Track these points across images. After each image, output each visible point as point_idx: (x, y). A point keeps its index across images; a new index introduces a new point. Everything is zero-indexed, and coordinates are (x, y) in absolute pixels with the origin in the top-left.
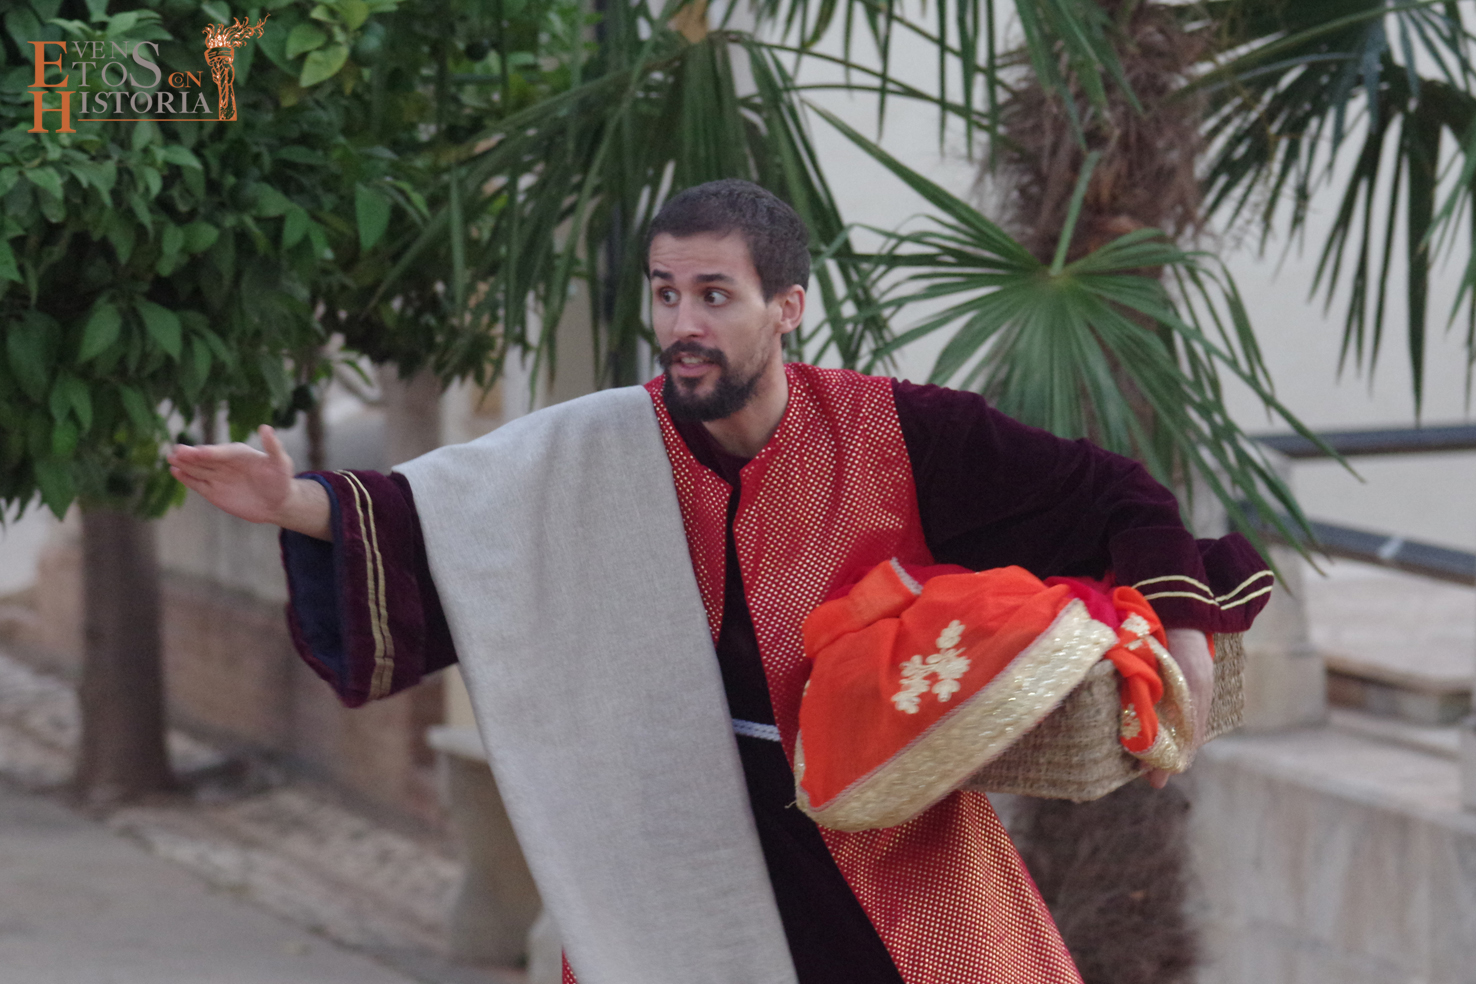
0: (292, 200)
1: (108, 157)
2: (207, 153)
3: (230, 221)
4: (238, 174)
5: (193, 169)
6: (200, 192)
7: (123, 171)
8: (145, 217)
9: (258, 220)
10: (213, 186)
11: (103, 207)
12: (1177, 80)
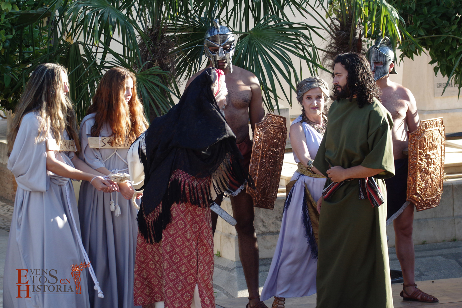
12: (170, 51)
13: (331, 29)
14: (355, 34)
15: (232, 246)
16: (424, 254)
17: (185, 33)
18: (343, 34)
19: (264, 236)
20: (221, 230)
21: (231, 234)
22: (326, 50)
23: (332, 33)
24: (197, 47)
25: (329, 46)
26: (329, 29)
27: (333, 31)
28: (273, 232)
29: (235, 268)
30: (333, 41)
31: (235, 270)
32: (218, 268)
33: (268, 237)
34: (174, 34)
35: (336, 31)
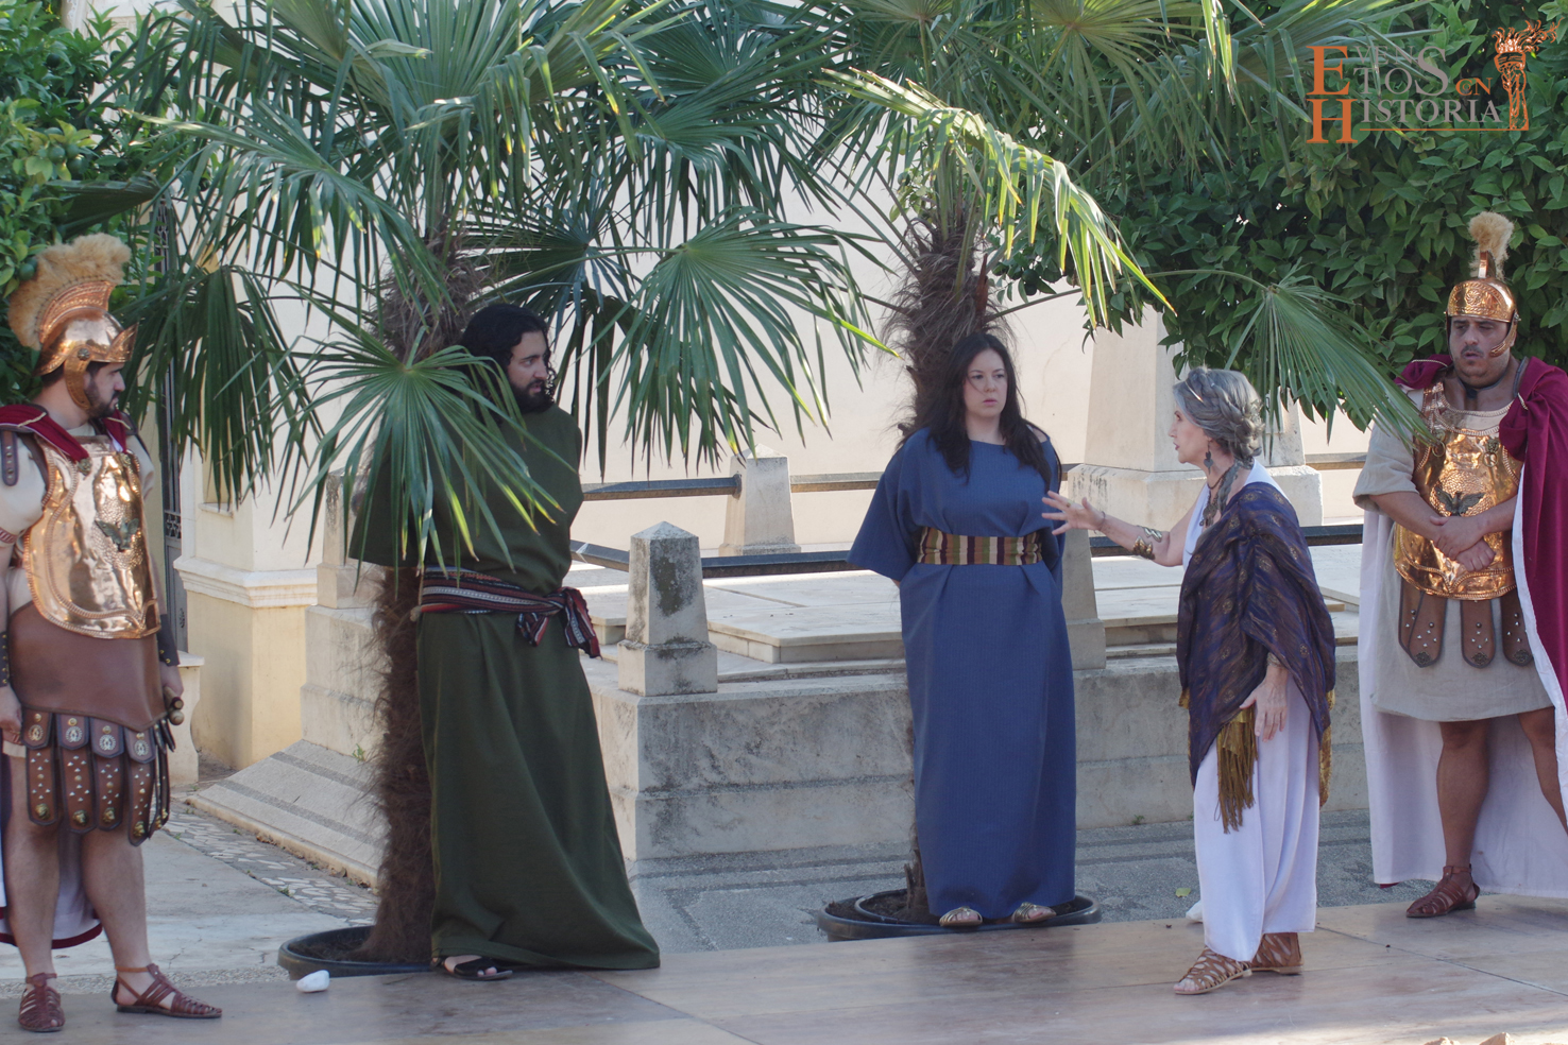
13: (909, 248)
14: (971, 264)
15: (628, 820)
16: (1137, 850)
17: (513, 250)
18: (939, 260)
19: (714, 794)
21: (625, 786)
22: (892, 303)
23: (910, 259)
24: (549, 286)
25: (901, 293)
26: (900, 246)
27: (914, 256)
28: (738, 785)
30: (913, 280)
33: (725, 796)
34: (485, 253)
35: (921, 254)
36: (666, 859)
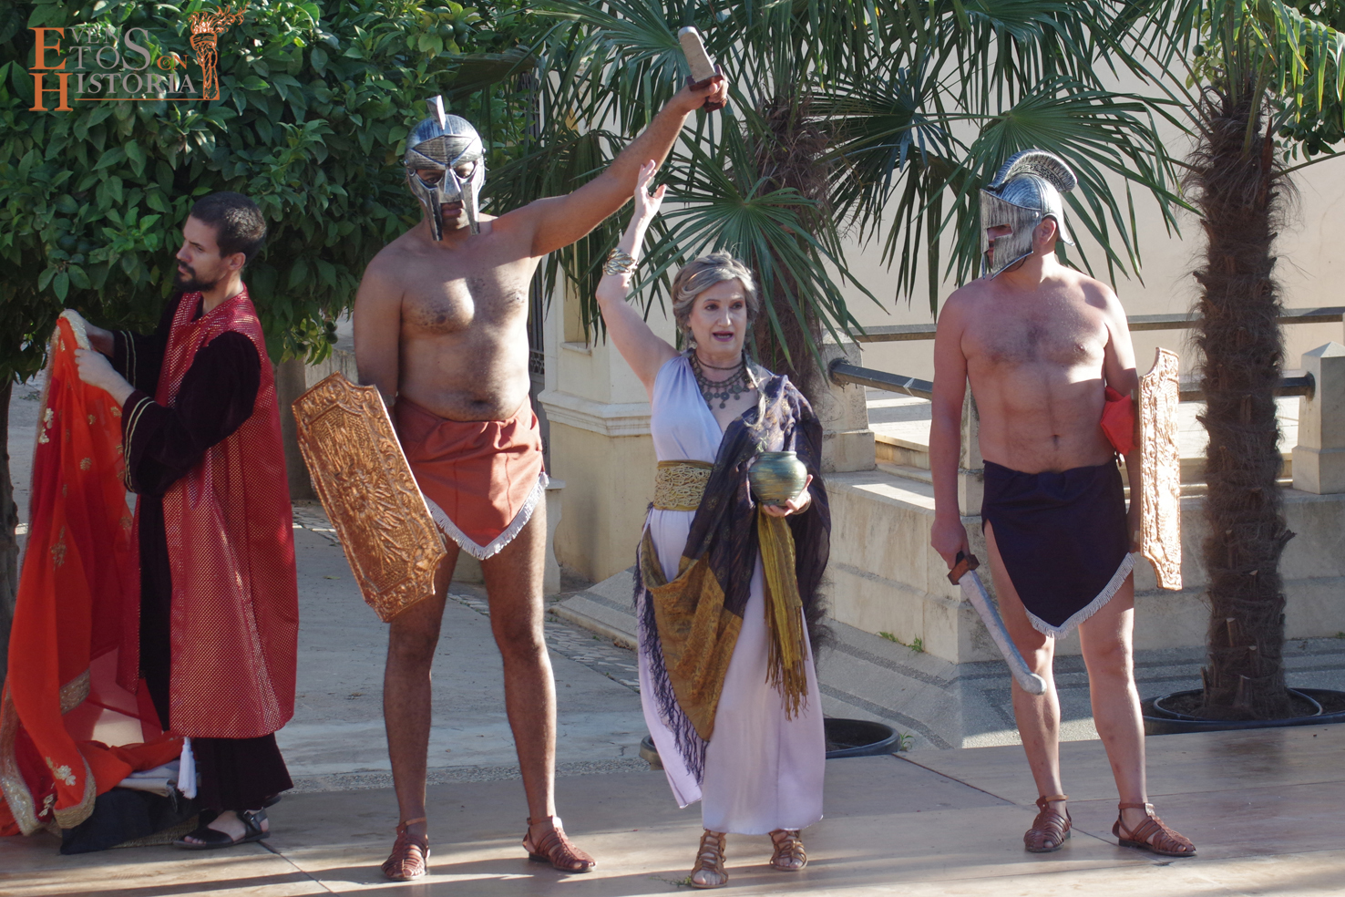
0: (389, 211)
1: (302, 190)
2: (348, 188)
3: (360, 220)
4: (363, 197)
5: (343, 195)
6: (346, 207)
7: (310, 197)
8: (320, 220)
9: (373, 220)
10: (351, 204)
11: (301, 213)
12: (817, 156)
13: (1201, 113)
14: (1258, 128)
15: (951, 627)
17: (854, 116)
18: (1229, 125)
20: (925, 588)
21: (948, 597)
22: (1187, 162)
23: (1203, 122)
24: (880, 149)
25: (1195, 153)
26: (1195, 113)
27: (1207, 119)
29: (956, 679)
30: (1205, 141)
31: (958, 683)
32: (916, 678)
34: (828, 118)
35: (1212, 118)
36: (985, 663)
